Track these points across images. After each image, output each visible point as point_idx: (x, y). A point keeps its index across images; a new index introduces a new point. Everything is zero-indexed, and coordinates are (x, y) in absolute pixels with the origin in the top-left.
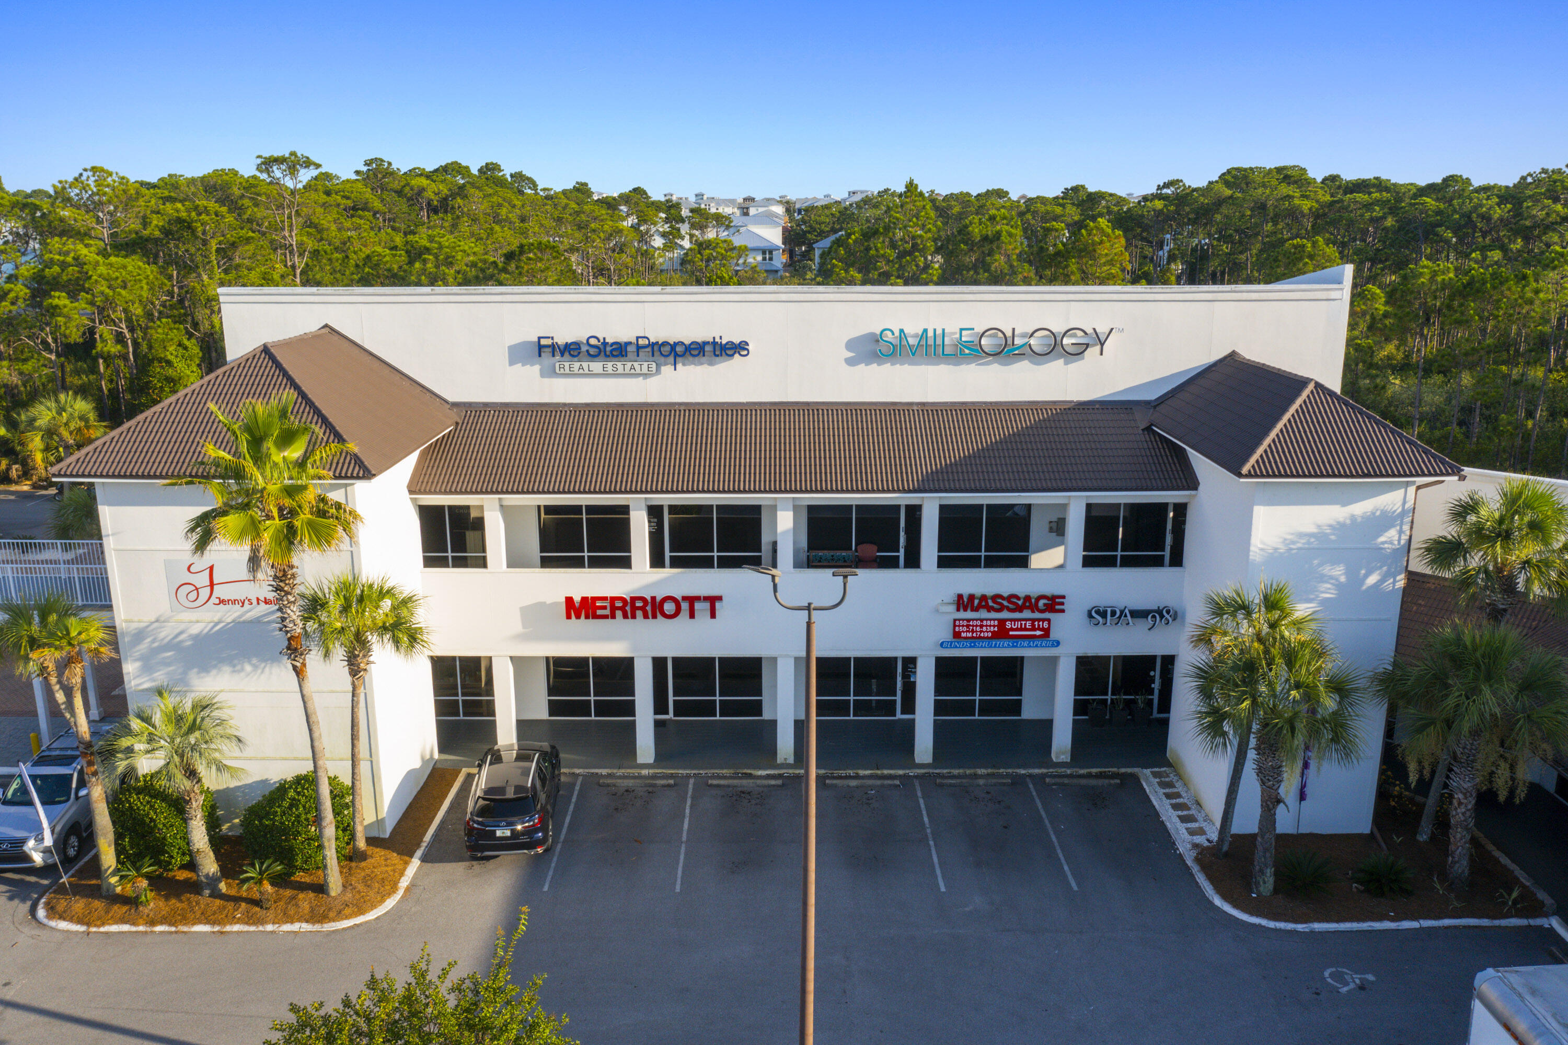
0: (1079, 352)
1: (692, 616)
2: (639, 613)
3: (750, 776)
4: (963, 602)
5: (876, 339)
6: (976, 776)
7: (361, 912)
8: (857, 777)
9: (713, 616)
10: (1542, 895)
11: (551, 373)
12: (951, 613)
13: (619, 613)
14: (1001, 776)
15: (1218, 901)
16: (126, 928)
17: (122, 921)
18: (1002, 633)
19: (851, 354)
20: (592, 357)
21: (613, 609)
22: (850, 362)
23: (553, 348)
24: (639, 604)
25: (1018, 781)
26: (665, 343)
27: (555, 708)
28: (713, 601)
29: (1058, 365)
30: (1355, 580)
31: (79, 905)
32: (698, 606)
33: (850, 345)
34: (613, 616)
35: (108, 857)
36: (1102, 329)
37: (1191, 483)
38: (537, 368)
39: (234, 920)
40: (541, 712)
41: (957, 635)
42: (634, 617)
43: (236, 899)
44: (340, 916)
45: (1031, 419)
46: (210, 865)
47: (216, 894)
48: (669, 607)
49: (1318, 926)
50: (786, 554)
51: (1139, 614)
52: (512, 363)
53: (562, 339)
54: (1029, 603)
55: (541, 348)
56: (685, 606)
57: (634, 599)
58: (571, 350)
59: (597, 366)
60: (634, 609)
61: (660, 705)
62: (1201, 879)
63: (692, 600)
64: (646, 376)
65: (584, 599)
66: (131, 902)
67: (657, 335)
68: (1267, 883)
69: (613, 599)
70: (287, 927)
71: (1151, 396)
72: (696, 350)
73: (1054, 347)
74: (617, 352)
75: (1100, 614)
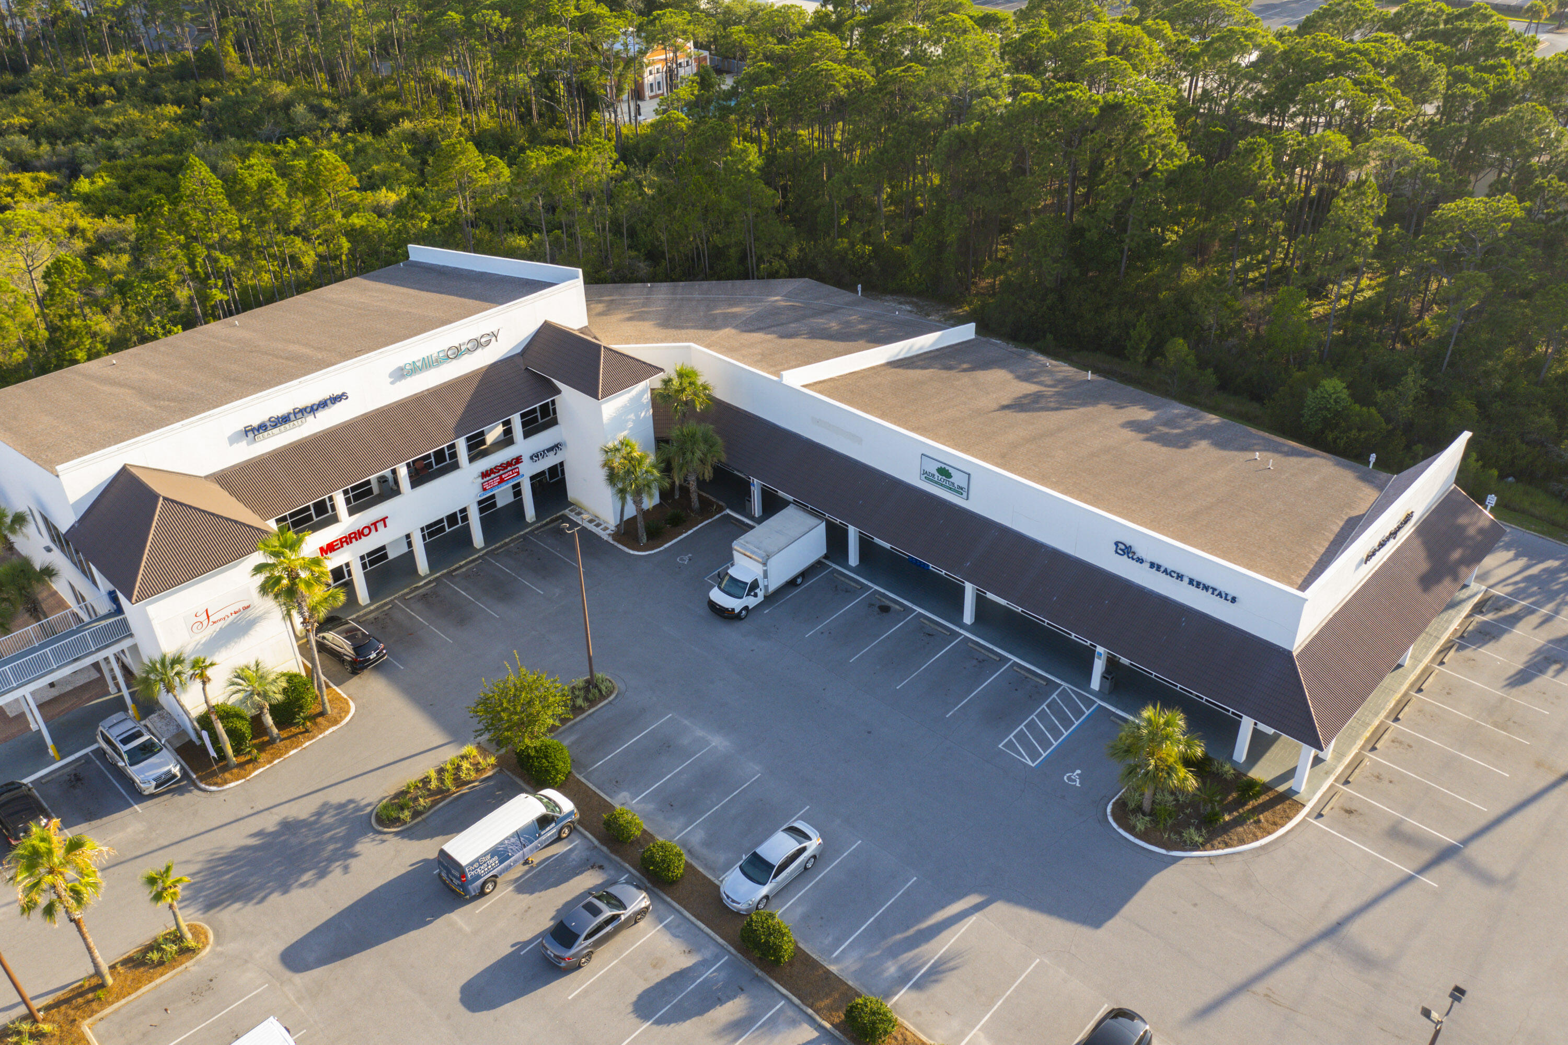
0: (487, 343)
1: (377, 530)
2: (354, 540)
3: (418, 588)
4: (484, 475)
5: (401, 369)
6: (506, 544)
7: (347, 712)
8: (461, 567)
9: (386, 524)
10: (721, 503)
11: (253, 442)
12: (480, 480)
13: (345, 544)
14: (516, 539)
15: (632, 552)
16: (261, 770)
17: (255, 769)
19: (392, 379)
20: (275, 426)
21: (342, 543)
22: (392, 383)
23: (253, 430)
24: (352, 536)
26: (307, 407)
28: (384, 520)
29: (481, 351)
30: (638, 416)
31: (227, 775)
32: (377, 525)
33: (391, 375)
34: (341, 547)
35: (229, 750)
36: (495, 330)
37: (558, 391)
38: (246, 442)
39: (303, 743)
41: (485, 489)
42: (351, 543)
43: (295, 735)
44: (342, 718)
46: (276, 730)
47: (282, 740)
48: (366, 531)
49: (666, 546)
50: (405, 485)
51: (550, 450)
52: (232, 444)
53: (255, 423)
54: (509, 464)
55: (246, 432)
56: (373, 528)
57: (350, 535)
58: (262, 427)
59: (276, 430)
60: (351, 539)
62: (620, 546)
63: (375, 524)
64: (302, 425)
65: (328, 544)
66: (253, 761)
67: (301, 405)
68: (644, 539)
69: (340, 539)
70: (327, 733)
71: (519, 350)
72: (323, 404)
73: (477, 345)
74: (285, 420)
75: (535, 457)
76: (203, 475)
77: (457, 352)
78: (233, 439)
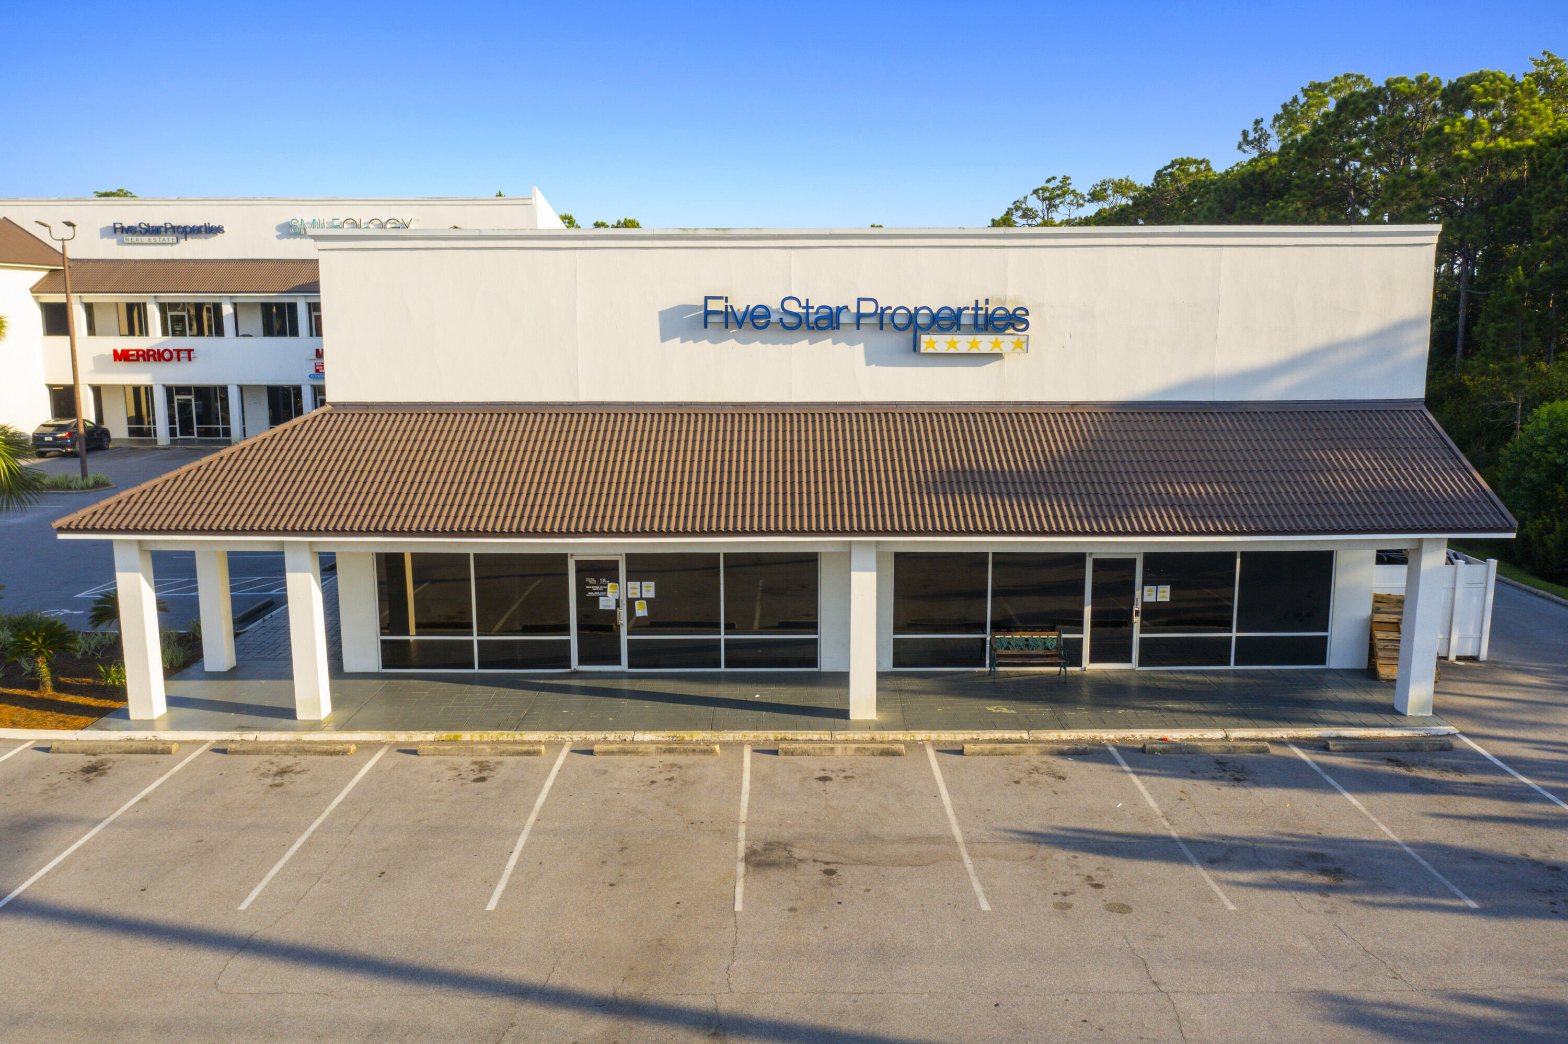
1: (179, 360)
2: (151, 359)
5: (290, 225)
9: (190, 360)
11: (121, 243)
13: (141, 359)
19: (279, 233)
20: (143, 234)
21: (138, 356)
22: (279, 237)
23: (122, 229)
24: (151, 353)
26: (179, 227)
28: (189, 351)
32: (182, 355)
33: (279, 228)
34: (138, 360)
38: (115, 240)
42: (149, 360)
48: (167, 355)
55: (115, 229)
56: (175, 354)
57: (148, 351)
58: (131, 230)
59: (145, 239)
60: (149, 356)
63: (179, 352)
64: (172, 244)
65: (123, 351)
67: (175, 222)
69: (138, 351)
72: (194, 229)
74: (155, 231)
76: (73, 258)
78: (105, 233)
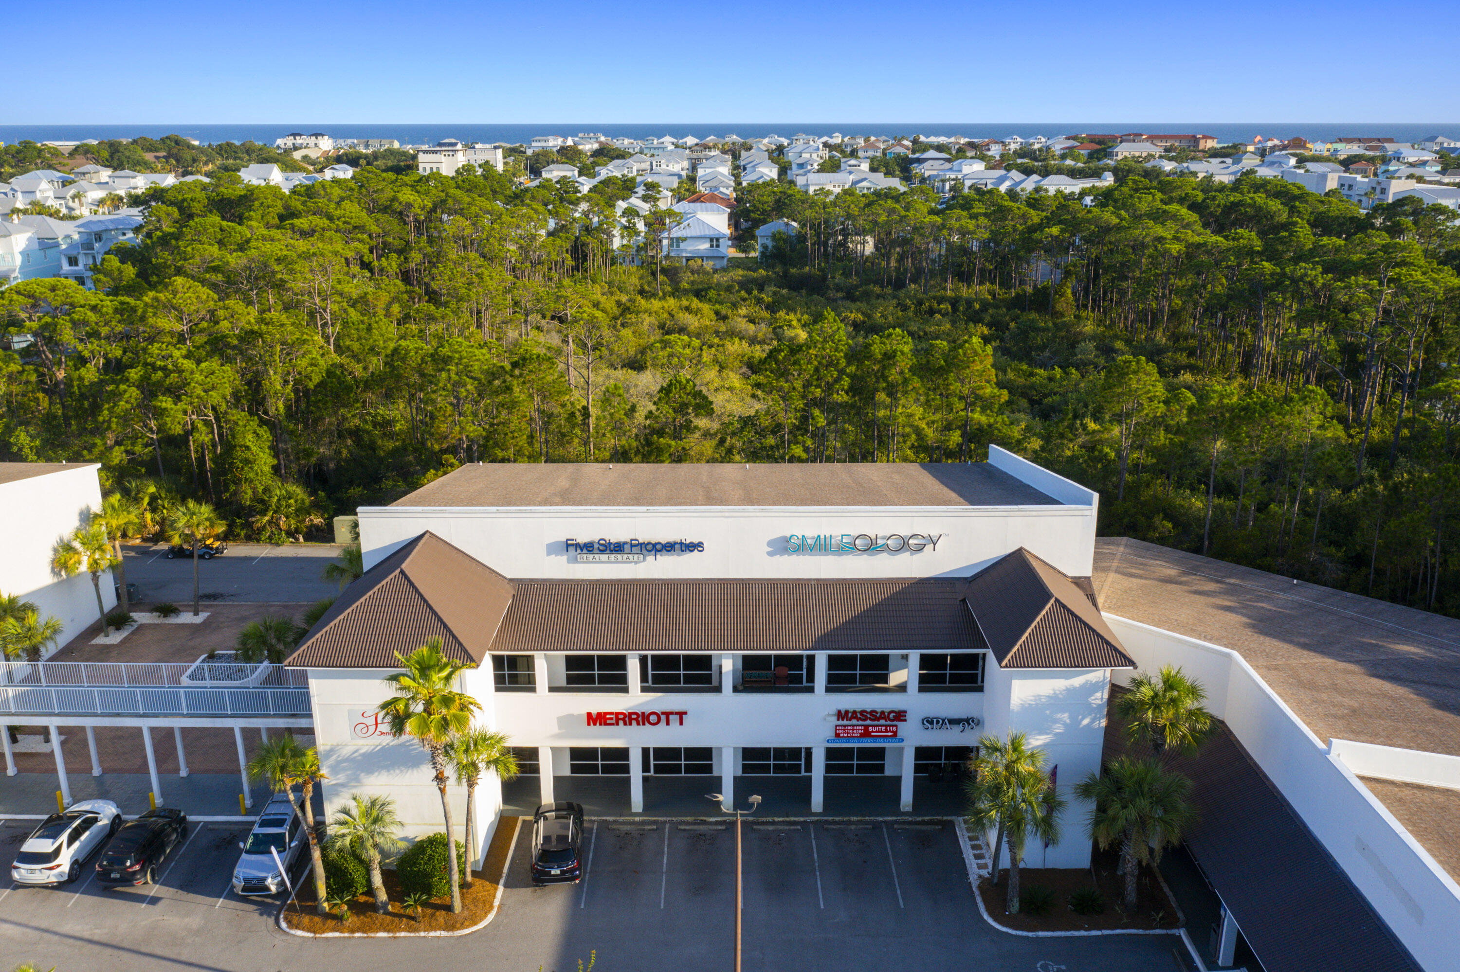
0: (920, 549)
1: (668, 724)
2: (634, 722)
3: (704, 822)
4: (841, 715)
5: (787, 540)
6: (850, 823)
7: (475, 923)
8: (773, 823)
9: (681, 723)
10: (1178, 915)
11: (575, 561)
12: (834, 721)
13: (621, 722)
14: (867, 823)
15: (986, 916)
16: (337, 934)
17: (334, 930)
18: (866, 734)
19: (770, 549)
20: (602, 552)
21: (618, 719)
22: (770, 554)
23: (577, 546)
24: (634, 716)
25: (876, 826)
26: (649, 543)
27: (574, 769)
28: (681, 714)
29: (905, 556)
30: (1075, 722)
31: (306, 920)
32: (671, 717)
33: (770, 544)
34: (617, 724)
35: (322, 891)
36: (934, 534)
37: (984, 643)
38: (565, 558)
39: (400, 930)
40: (566, 772)
41: (837, 735)
42: (630, 724)
43: (400, 916)
44: (462, 926)
45: (888, 592)
46: (383, 896)
47: (387, 913)
48: (653, 718)
49: (1041, 934)
50: (728, 683)
51: (953, 722)
52: (549, 554)
53: (582, 539)
54: (883, 715)
55: (568, 545)
56: (663, 717)
57: (631, 714)
58: (588, 547)
59: (604, 557)
60: (631, 719)
61: (646, 768)
62: (979, 900)
63: (667, 714)
64: (636, 563)
65: (599, 714)
66: (339, 918)
67: (643, 537)
68: (1015, 906)
69: (617, 714)
70: (433, 934)
71: (968, 574)
72: (669, 548)
73: (903, 545)
74: (617, 548)
75: (929, 722)
76: (508, 576)
77: (872, 547)
78: (553, 549)
